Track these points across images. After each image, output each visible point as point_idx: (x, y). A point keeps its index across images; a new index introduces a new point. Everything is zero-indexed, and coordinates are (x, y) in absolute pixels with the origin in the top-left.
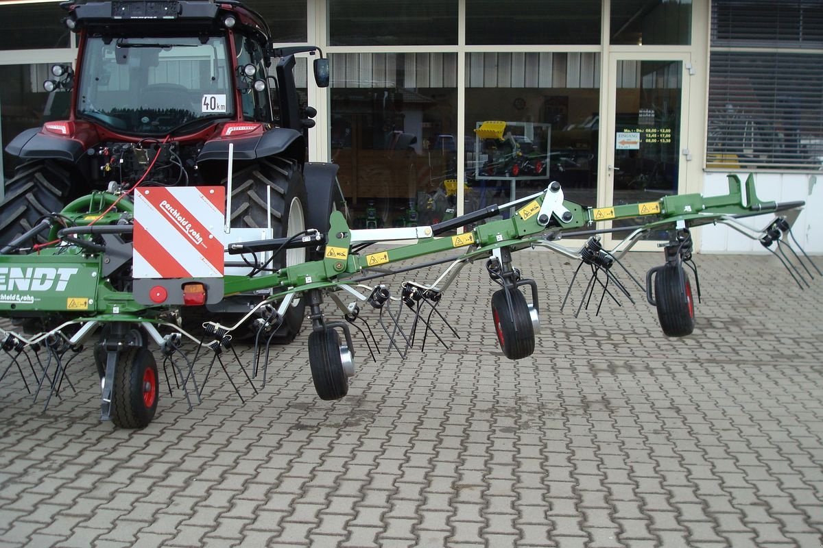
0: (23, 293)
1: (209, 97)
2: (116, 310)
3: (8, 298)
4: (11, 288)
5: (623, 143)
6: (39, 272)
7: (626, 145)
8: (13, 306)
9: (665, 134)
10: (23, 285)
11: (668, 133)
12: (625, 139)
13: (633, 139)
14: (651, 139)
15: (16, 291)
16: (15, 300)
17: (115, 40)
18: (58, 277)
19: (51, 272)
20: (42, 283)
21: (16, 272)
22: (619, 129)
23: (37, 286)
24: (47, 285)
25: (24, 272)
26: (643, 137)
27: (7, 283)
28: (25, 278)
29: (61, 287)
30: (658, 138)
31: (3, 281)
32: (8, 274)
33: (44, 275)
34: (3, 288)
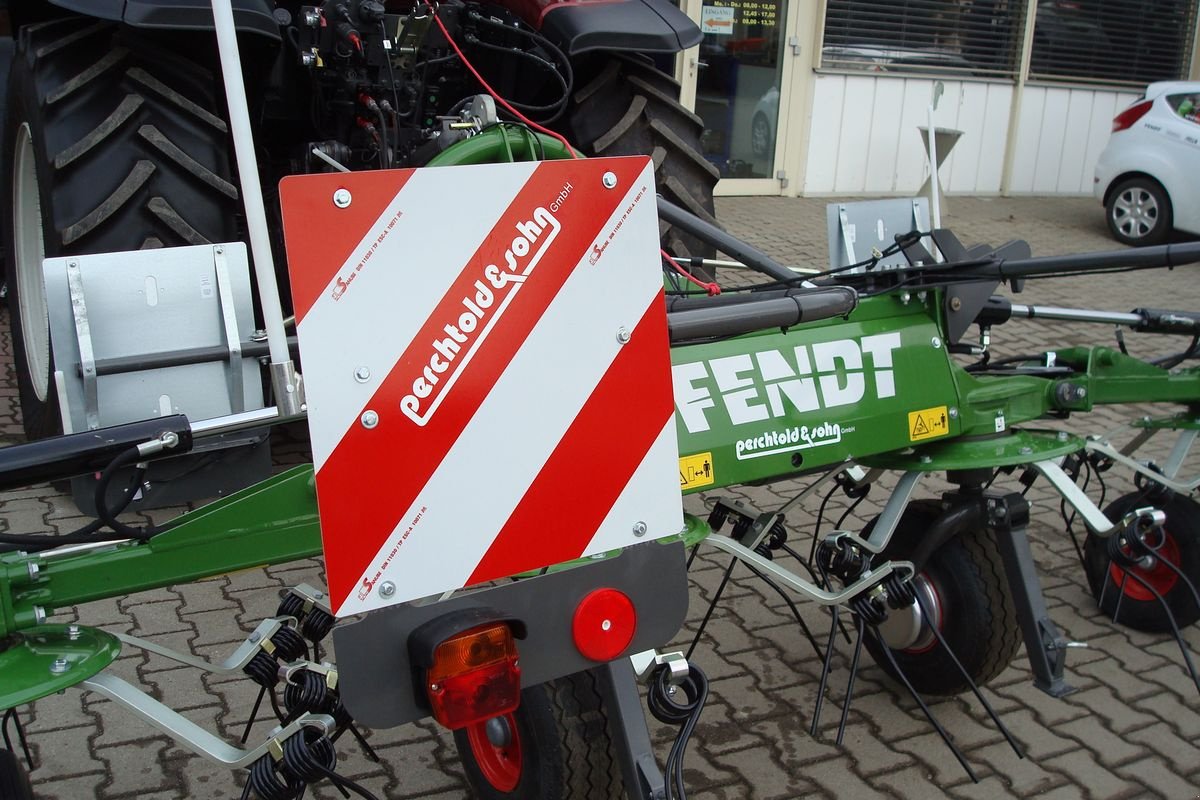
0: (813, 420)
2: (1000, 423)
3: (783, 439)
4: (779, 411)
5: (711, 23)
6: (826, 352)
7: (715, 27)
11: (772, 11)
12: (714, 17)
13: (725, 18)
14: (750, 18)
15: (792, 417)
16: (801, 442)
20: (843, 385)
21: (772, 363)
22: (707, 2)
23: (832, 396)
25: (792, 362)
26: (739, 14)
27: (762, 399)
28: (799, 377)
29: (886, 386)
30: (759, 18)
31: (753, 393)
32: (756, 373)
33: (839, 361)
34: (759, 413)
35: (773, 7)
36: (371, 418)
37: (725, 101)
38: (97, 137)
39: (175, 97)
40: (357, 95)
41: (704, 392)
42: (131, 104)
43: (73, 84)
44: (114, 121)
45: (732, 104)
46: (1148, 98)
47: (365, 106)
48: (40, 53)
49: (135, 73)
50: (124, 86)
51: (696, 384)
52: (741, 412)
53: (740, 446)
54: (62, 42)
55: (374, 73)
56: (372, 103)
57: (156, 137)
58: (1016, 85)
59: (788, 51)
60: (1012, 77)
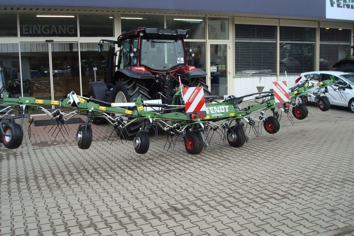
0: (219, 113)
1: (179, 58)
2: (240, 115)
3: (216, 115)
4: (216, 112)
5: (212, 70)
8: (218, 117)
9: (220, 67)
10: (218, 111)
13: (215, 69)
14: (220, 68)
15: (217, 113)
16: (218, 115)
17: (150, 40)
18: (225, 108)
19: (223, 107)
21: (215, 108)
22: (211, 66)
23: (222, 111)
24: (224, 111)
26: (217, 68)
27: (214, 111)
28: (218, 109)
29: (227, 111)
30: (222, 68)
31: (213, 111)
32: (213, 109)
33: (222, 108)
34: (214, 112)
35: (224, 66)
36: (188, 101)
37: (217, 85)
38: (135, 92)
39: (143, 87)
40: (162, 85)
41: (208, 110)
42: (138, 88)
43: (131, 86)
44: (136, 90)
45: (219, 85)
46: (301, 76)
47: (164, 87)
48: (125, 82)
49: (137, 84)
50: (136, 86)
51: (208, 109)
52: (212, 112)
53: (212, 115)
54: (128, 81)
55: (164, 82)
56: (165, 86)
57: (141, 92)
58: (277, 76)
59: (228, 74)
60: (276, 75)
